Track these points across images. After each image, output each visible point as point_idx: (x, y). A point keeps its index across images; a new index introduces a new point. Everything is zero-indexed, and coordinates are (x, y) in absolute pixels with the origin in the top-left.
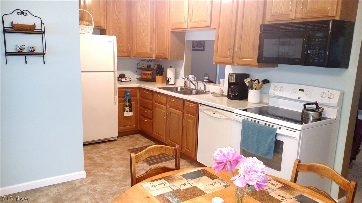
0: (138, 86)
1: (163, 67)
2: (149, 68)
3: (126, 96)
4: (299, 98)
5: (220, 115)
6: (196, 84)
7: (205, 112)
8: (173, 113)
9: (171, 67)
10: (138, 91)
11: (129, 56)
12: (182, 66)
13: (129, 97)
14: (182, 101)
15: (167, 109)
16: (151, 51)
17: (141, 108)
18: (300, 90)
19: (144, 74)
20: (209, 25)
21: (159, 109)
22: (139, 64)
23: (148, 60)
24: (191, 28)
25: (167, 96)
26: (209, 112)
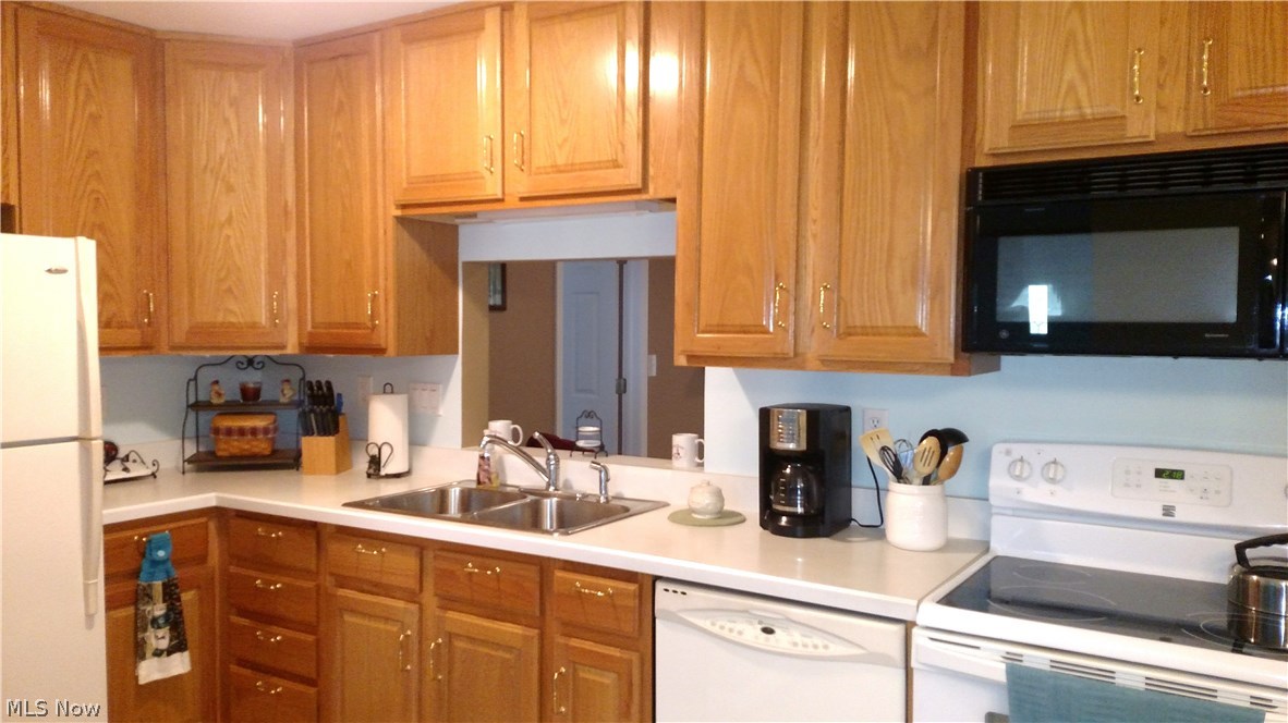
0: (213, 503)
1: (336, 391)
2: (250, 399)
3: (146, 565)
4: (1168, 511)
5: (807, 641)
6: (548, 465)
7: (706, 624)
8: (472, 640)
9: (388, 389)
10: (212, 526)
11: (146, 347)
12: (446, 381)
13: (167, 572)
14: (532, 573)
15: (421, 620)
16: (273, 316)
17: (235, 619)
18: (1159, 473)
19: (229, 432)
20: (634, 180)
21: (365, 622)
22: (192, 383)
23: (245, 360)
24: (523, 199)
25: (419, 545)
26: (729, 625)
